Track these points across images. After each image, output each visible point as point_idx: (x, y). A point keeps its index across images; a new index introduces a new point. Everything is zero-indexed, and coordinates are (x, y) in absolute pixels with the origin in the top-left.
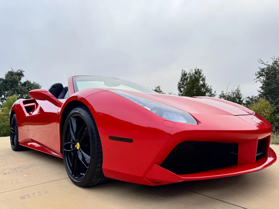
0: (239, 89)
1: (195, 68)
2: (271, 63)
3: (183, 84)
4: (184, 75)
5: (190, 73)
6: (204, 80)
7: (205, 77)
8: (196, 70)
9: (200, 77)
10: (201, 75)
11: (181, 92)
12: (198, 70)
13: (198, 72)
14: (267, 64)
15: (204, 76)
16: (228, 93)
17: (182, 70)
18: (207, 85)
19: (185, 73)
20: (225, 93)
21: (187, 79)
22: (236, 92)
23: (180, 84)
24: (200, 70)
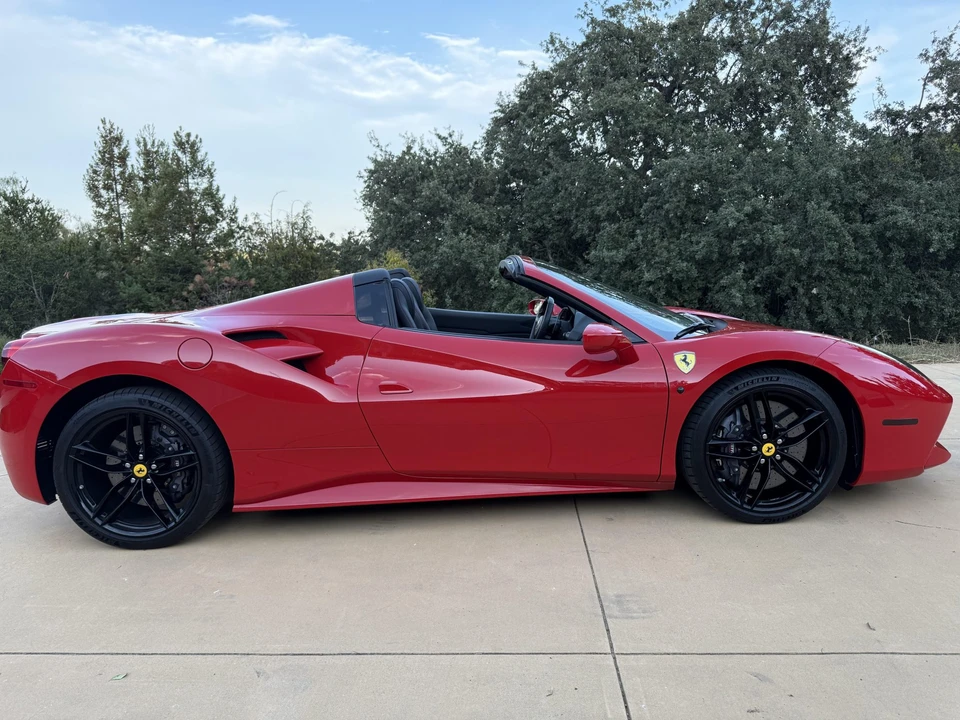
0: (309, 213)
1: (178, 129)
2: (397, 151)
3: (109, 176)
4: (112, 140)
5: (144, 139)
6: (210, 173)
7: (213, 164)
8: (183, 134)
9: (196, 163)
10: (199, 158)
11: (100, 205)
12: (189, 135)
13: (188, 145)
14: (388, 149)
15: (210, 163)
16: (275, 224)
17: (104, 122)
18: (221, 194)
19: (115, 134)
20: (265, 220)
21: (123, 157)
22: (300, 222)
23: (95, 172)
24: (192, 139)
